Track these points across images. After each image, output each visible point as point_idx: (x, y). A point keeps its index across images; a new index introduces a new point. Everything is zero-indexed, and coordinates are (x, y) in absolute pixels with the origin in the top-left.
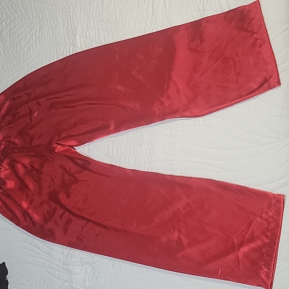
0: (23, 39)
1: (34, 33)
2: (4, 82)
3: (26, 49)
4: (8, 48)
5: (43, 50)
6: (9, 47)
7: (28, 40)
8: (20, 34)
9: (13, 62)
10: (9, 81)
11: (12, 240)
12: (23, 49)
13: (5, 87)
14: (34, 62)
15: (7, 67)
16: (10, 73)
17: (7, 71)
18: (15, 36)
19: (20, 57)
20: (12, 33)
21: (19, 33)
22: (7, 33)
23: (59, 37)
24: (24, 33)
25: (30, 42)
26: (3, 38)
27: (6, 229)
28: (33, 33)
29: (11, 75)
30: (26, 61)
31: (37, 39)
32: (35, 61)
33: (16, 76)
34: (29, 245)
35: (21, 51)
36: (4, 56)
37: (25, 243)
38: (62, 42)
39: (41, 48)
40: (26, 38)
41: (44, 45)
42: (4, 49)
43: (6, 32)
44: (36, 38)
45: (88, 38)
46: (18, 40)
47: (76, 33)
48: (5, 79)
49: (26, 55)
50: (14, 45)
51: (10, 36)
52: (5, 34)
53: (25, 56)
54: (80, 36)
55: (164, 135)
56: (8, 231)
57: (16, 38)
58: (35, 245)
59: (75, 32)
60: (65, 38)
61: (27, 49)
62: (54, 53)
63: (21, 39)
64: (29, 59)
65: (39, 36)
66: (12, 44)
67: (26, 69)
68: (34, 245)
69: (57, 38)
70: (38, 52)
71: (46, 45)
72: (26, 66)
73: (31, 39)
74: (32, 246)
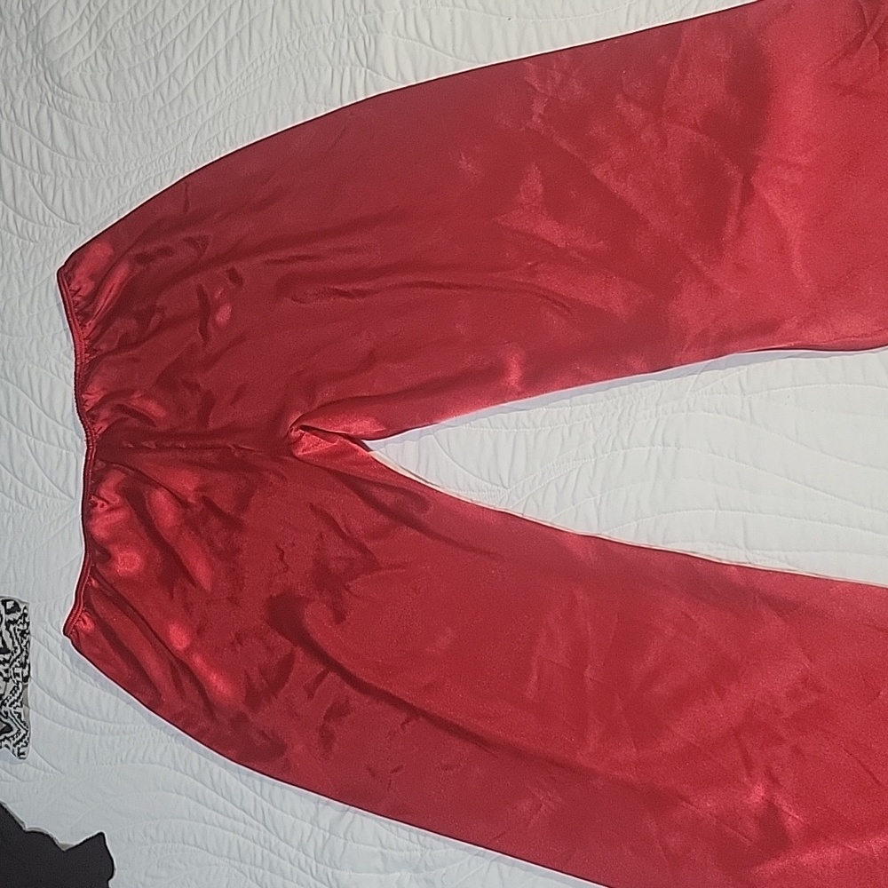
0: (181, 39)
1: (221, 21)
2: (108, 194)
3: (192, 78)
4: (126, 71)
5: (255, 82)
6: (129, 70)
7: (200, 44)
8: (170, 22)
9: (140, 124)
10: (128, 191)
11: (130, 758)
12: (180, 79)
13: (111, 212)
14: (218, 124)
15: (121, 142)
16: (133, 164)
17: (121, 156)
18: (153, 30)
19: (168, 107)
20: (140, 17)
21: (167, 21)
22: (123, 18)
23: (314, 33)
24: (185, 21)
25: (207, 52)
26: (109, 36)
27: (111, 717)
28: (218, 20)
29: (136, 173)
30: (191, 121)
31: (232, 40)
32: (224, 122)
33: (153, 175)
34: (192, 780)
35: (174, 85)
36: (109, 100)
37: (178, 773)
38: (325, 51)
39: (245, 76)
40: (191, 36)
41: (259, 63)
42: (112, 75)
43: (120, 16)
44: (229, 38)
45: (426, 38)
46: (163, 46)
47: (382, 19)
48: (115, 185)
49: (189, 100)
50: (148, 61)
51: (134, 29)
52: (116, 23)
53: (186, 101)
54: (395, 33)
55: (719, 413)
56: (118, 726)
57: (156, 35)
58: (213, 782)
59: (378, 16)
60: (336, 38)
61: (196, 77)
62: (294, 93)
63: (175, 39)
64: (202, 115)
65: (239, 29)
66: (139, 59)
67: (190, 151)
68: (208, 781)
69: (305, 37)
70: (234, 87)
71: (266, 65)
72: (192, 139)
73: (210, 42)
74: (201, 785)
